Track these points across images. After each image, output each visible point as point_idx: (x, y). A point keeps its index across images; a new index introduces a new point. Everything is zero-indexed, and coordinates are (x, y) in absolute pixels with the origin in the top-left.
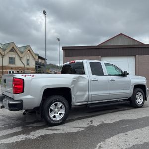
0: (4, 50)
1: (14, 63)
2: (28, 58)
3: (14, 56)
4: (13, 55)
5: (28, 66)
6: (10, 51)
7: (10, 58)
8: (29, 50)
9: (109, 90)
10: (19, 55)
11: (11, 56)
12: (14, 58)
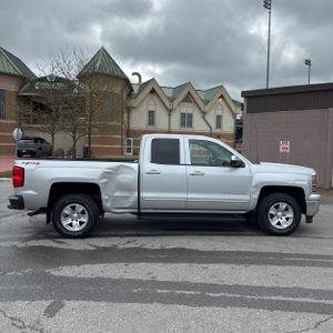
0: (172, 100)
1: (190, 125)
2: (219, 113)
3: (190, 111)
4: (188, 109)
5: (218, 130)
6: (184, 101)
7: (183, 115)
8: (222, 97)
9: (187, 191)
10: (200, 109)
11: (184, 110)
12: (190, 116)
